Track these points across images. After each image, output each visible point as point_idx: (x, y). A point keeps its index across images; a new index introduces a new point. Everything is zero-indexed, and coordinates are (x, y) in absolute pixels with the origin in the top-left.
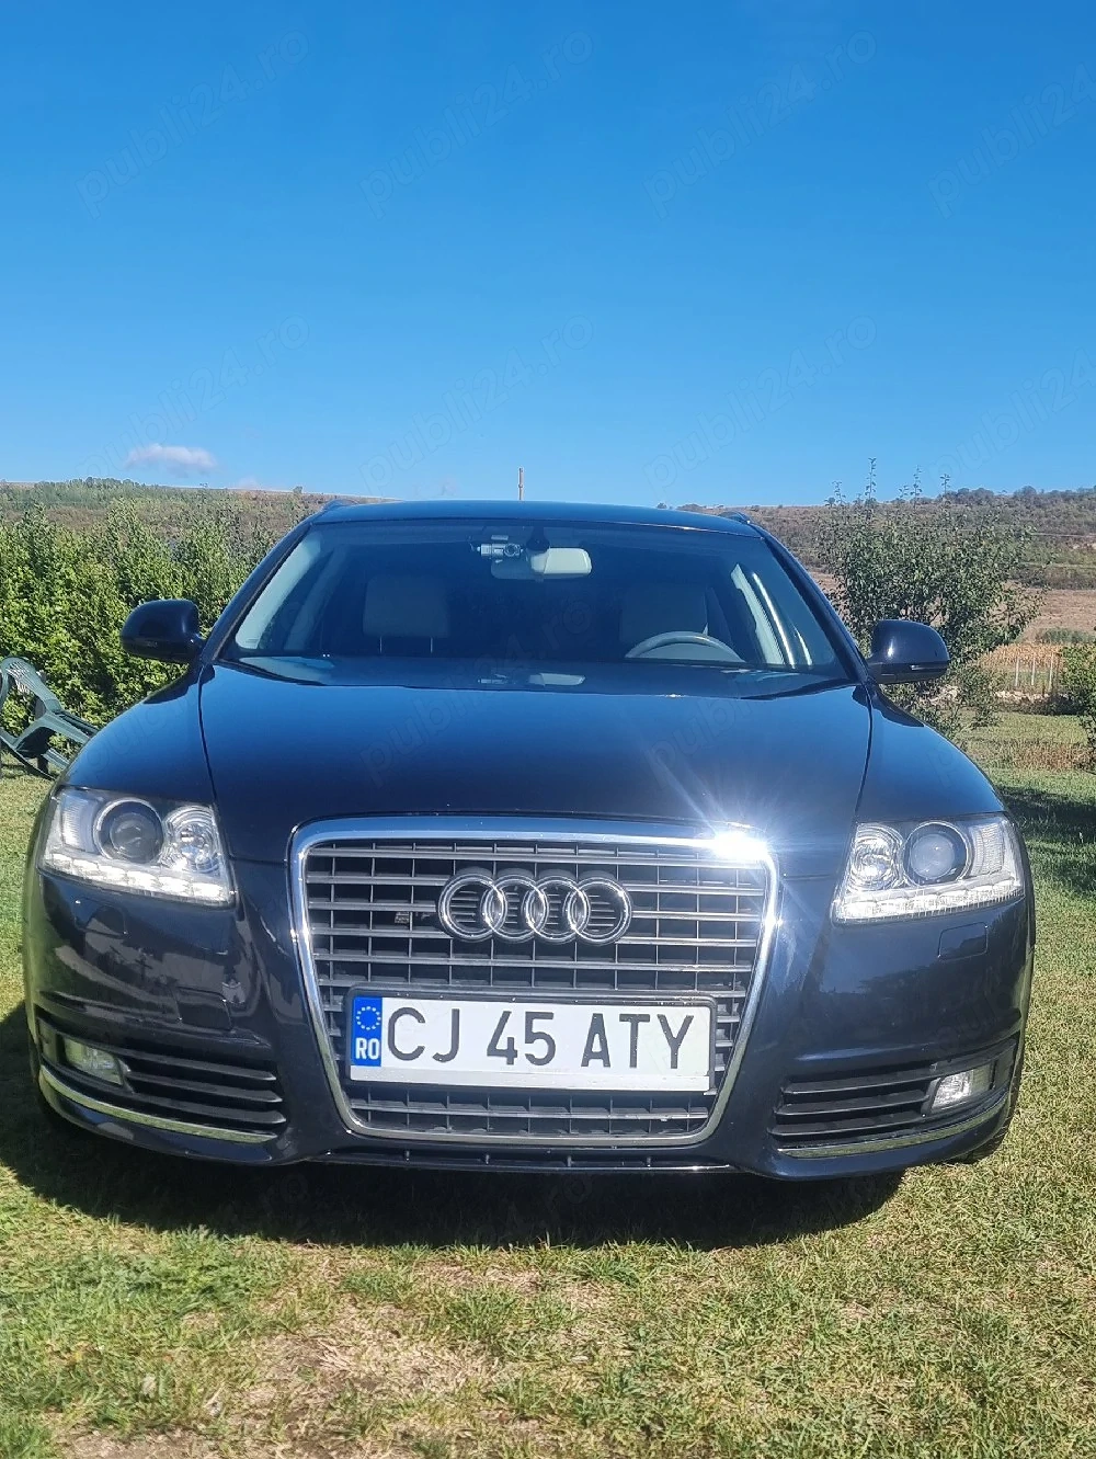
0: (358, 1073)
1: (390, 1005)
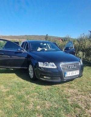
0: (65, 76)
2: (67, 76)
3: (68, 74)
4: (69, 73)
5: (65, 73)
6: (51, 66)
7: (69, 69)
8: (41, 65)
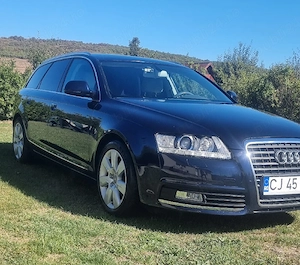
0: (265, 194)
1: (271, 179)
2: (271, 193)
3: (274, 185)
4: (278, 179)
5: (263, 182)
6: (209, 149)
7: (280, 166)
8: (164, 144)
